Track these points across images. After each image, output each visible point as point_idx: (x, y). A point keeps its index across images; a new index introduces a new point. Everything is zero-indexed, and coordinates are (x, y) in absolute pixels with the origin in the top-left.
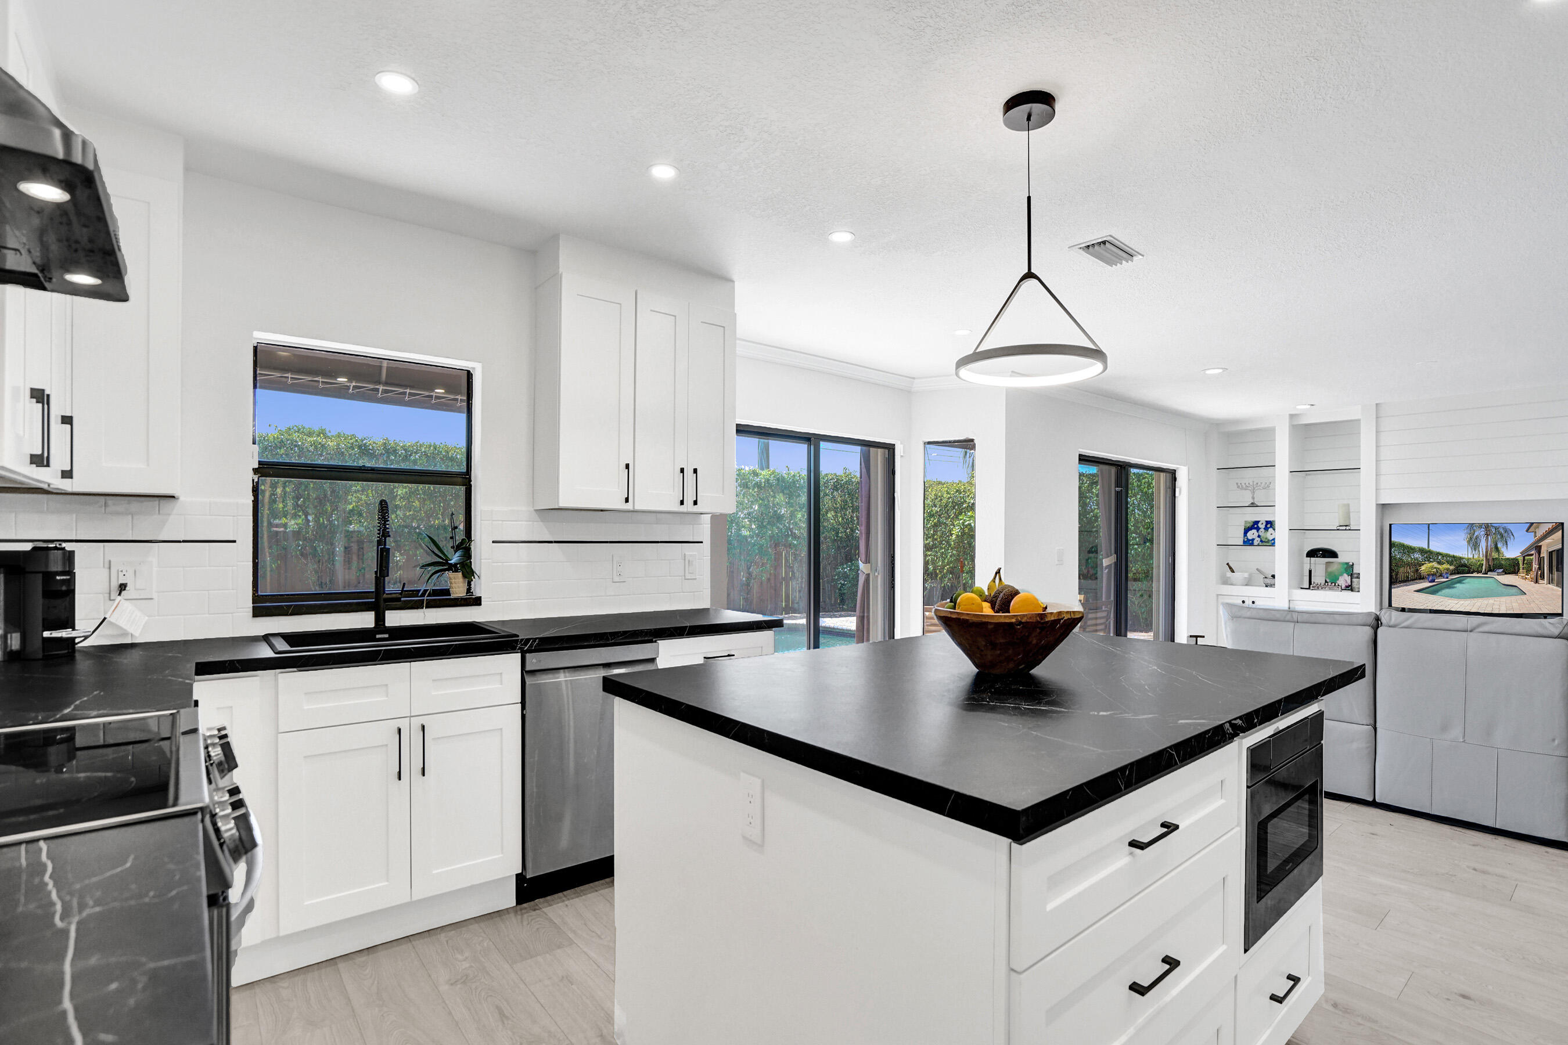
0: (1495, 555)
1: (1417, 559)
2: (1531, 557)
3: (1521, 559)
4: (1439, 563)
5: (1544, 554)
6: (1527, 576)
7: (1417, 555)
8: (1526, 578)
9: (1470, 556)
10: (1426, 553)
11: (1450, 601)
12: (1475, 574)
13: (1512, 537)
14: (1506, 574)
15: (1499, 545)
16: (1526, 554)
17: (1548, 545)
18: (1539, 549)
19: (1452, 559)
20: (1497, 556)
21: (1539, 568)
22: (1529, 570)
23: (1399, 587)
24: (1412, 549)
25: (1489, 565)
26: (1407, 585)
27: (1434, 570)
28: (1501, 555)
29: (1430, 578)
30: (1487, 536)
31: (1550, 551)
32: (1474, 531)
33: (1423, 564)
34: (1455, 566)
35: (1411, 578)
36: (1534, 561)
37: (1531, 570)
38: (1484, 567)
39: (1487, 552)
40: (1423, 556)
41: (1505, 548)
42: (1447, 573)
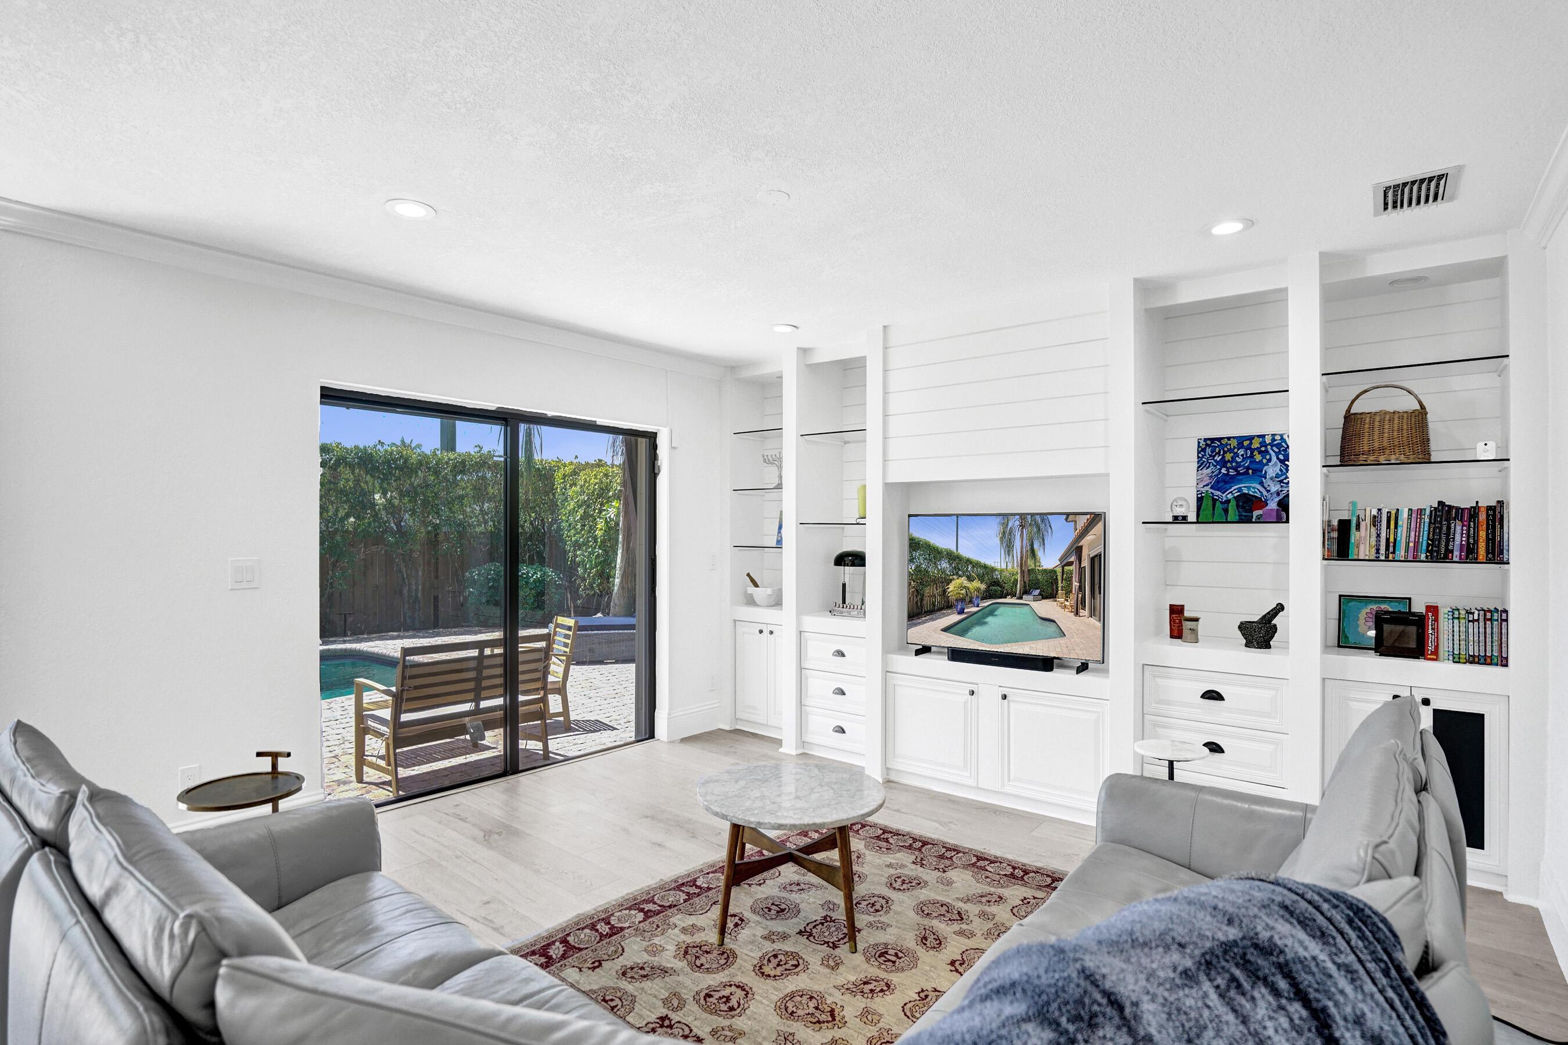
0: (1031, 564)
1: (944, 571)
2: (1071, 568)
3: (1059, 570)
4: (970, 579)
5: (1086, 563)
6: (1066, 603)
7: (944, 564)
8: (1065, 606)
9: (1004, 566)
10: (955, 560)
12: (1008, 600)
13: (1050, 531)
14: (1043, 598)
15: (1036, 547)
16: (1065, 562)
17: (1091, 546)
18: (1079, 550)
19: (985, 572)
20: (1033, 566)
21: (1080, 587)
22: (1068, 592)
23: (924, 623)
24: (939, 553)
25: (1025, 583)
26: (933, 620)
27: (963, 592)
28: (1037, 564)
29: (959, 607)
30: (1022, 532)
31: (1091, 556)
32: (1007, 525)
33: (951, 580)
34: (987, 583)
35: (934, 605)
36: (1074, 575)
37: (1071, 591)
38: (1018, 586)
39: (1022, 558)
40: (950, 565)
41: (1042, 550)
42: (977, 597)
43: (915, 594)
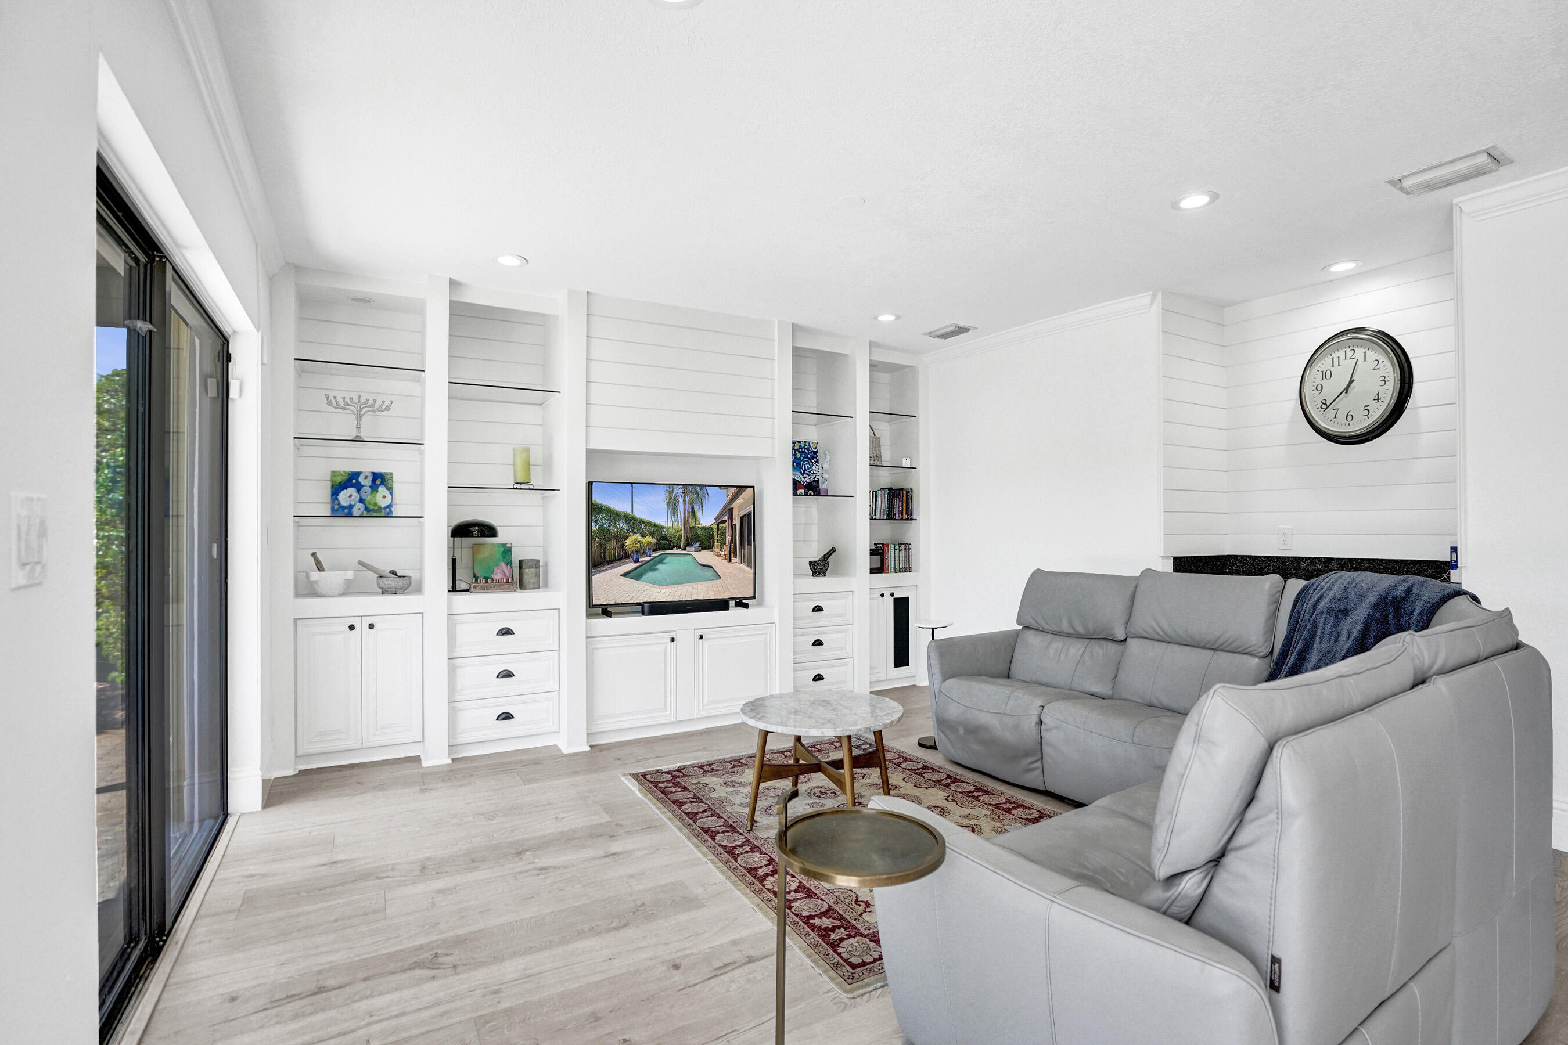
0: (692, 523)
1: (622, 529)
2: (724, 525)
3: (715, 527)
4: (643, 535)
5: (736, 521)
6: (721, 553)
7: (622, 524)
8: (720, 555)
9: (670, 525)
10: (631, 520)
11: (653, 589)
12: (674, 551)
13: (707, 496)
14: (702, 549)
15: (696, 509)
16: (719, 521)
17: (740, 507)
18: (731, 512)
19: (655, 530)
20: (694, 525)
21: (732, 540)
22: (723, 544)
23: (607, 570)
24: (617, 515)
25: (687, 537)
26: (614, 567)
27: (638, 545)
28: (697, 522)
29: (635, 557)
30: (685, 498)
31: (741, 515)
32: (672, 493)
33: (628, 537)
34: (657, 539)
35: (615, 556)
36: (727, 531)
37: (725, 543)
38: (682, 540)
39: (685, 518)
40: (627, 524)
41: (701, 512)
42: (649, 549)
43: (599, 547)
